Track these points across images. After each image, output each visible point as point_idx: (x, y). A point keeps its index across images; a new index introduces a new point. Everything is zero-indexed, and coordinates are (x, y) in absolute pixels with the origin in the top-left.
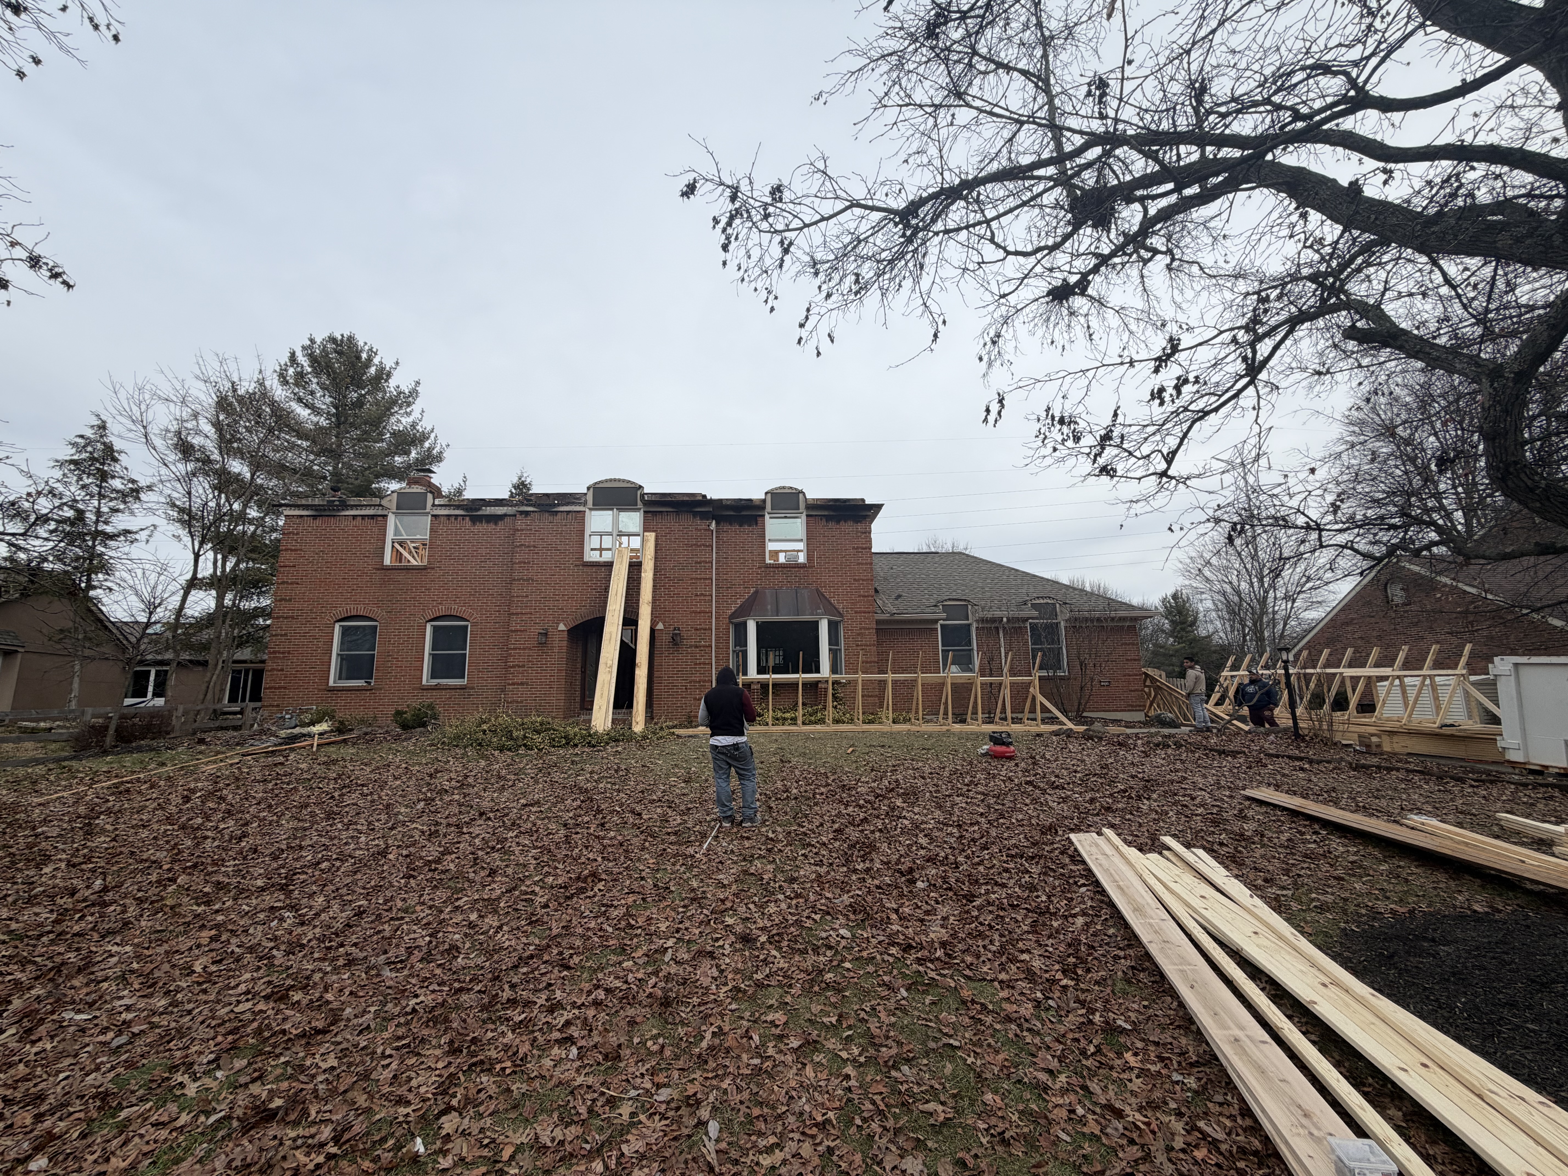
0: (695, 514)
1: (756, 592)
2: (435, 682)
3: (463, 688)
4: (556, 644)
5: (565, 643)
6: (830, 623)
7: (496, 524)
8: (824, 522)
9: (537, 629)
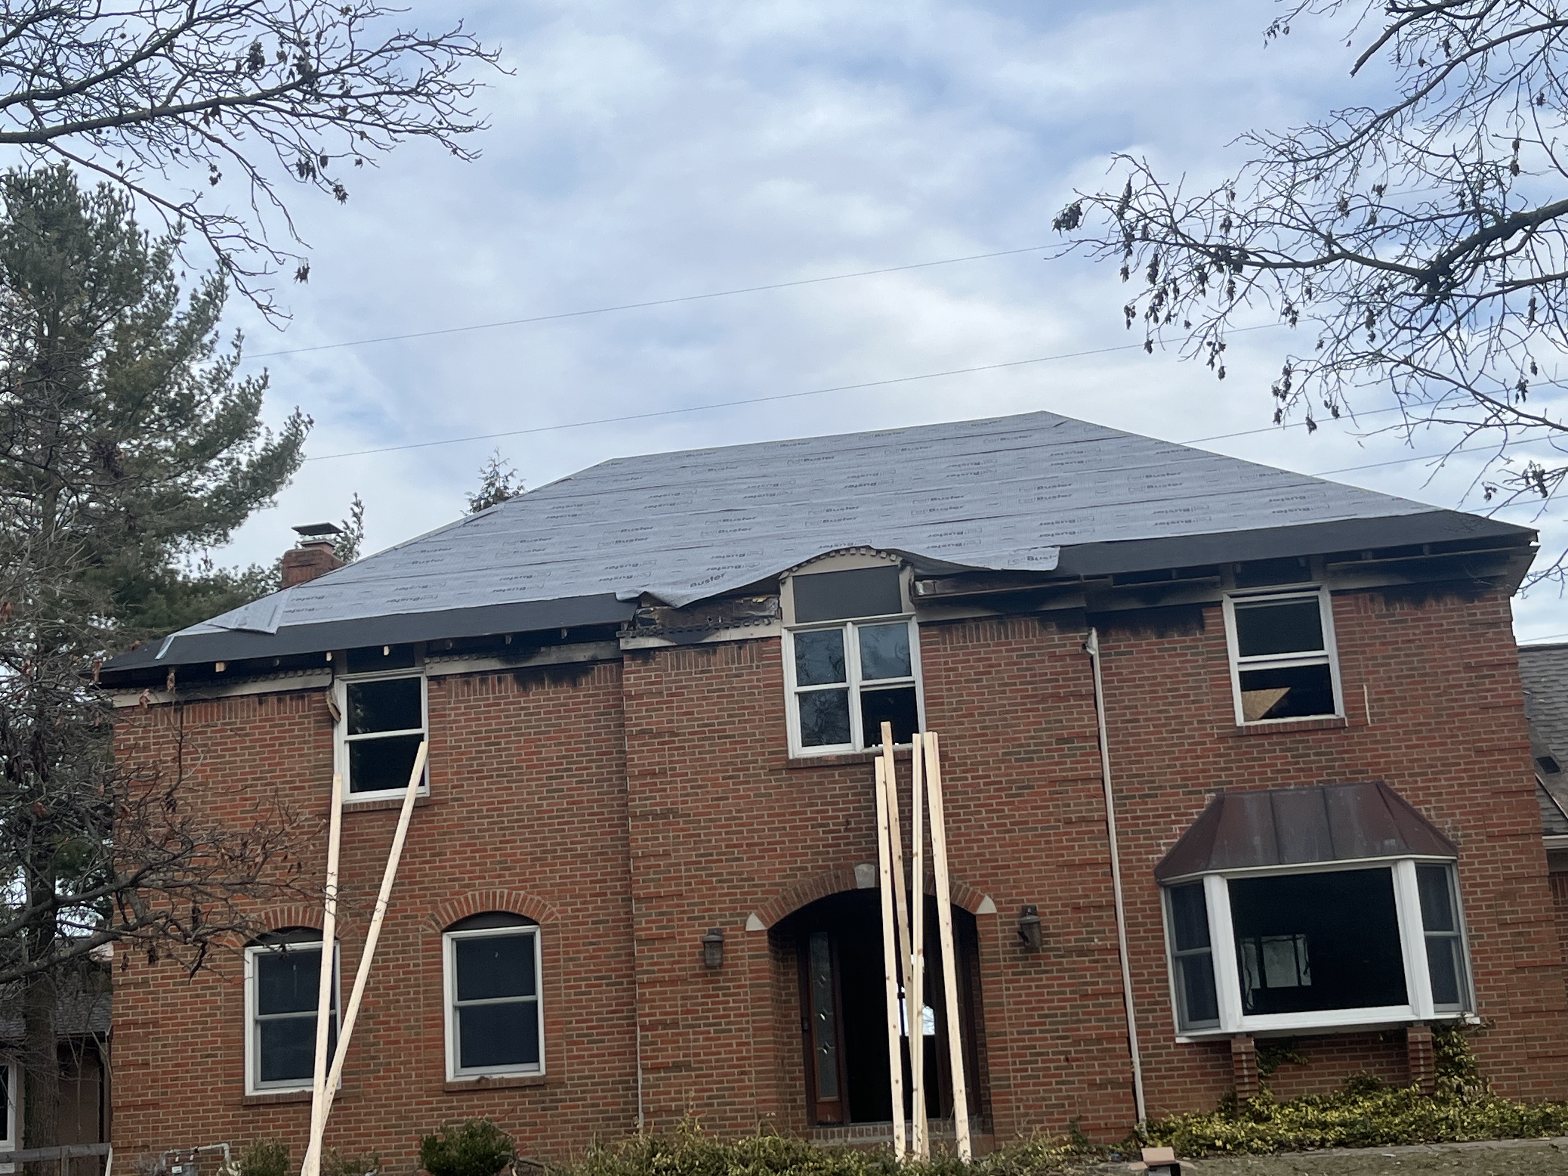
0: (1046, 619)
1: (1219, 804)
2: (473, 1074)
3: (537, 1085)
4: (745, 964)
5: (766, 963)
6: (1424, 873)
7: (574, 684)
8: (1380, 607)
9: (696, 934)
